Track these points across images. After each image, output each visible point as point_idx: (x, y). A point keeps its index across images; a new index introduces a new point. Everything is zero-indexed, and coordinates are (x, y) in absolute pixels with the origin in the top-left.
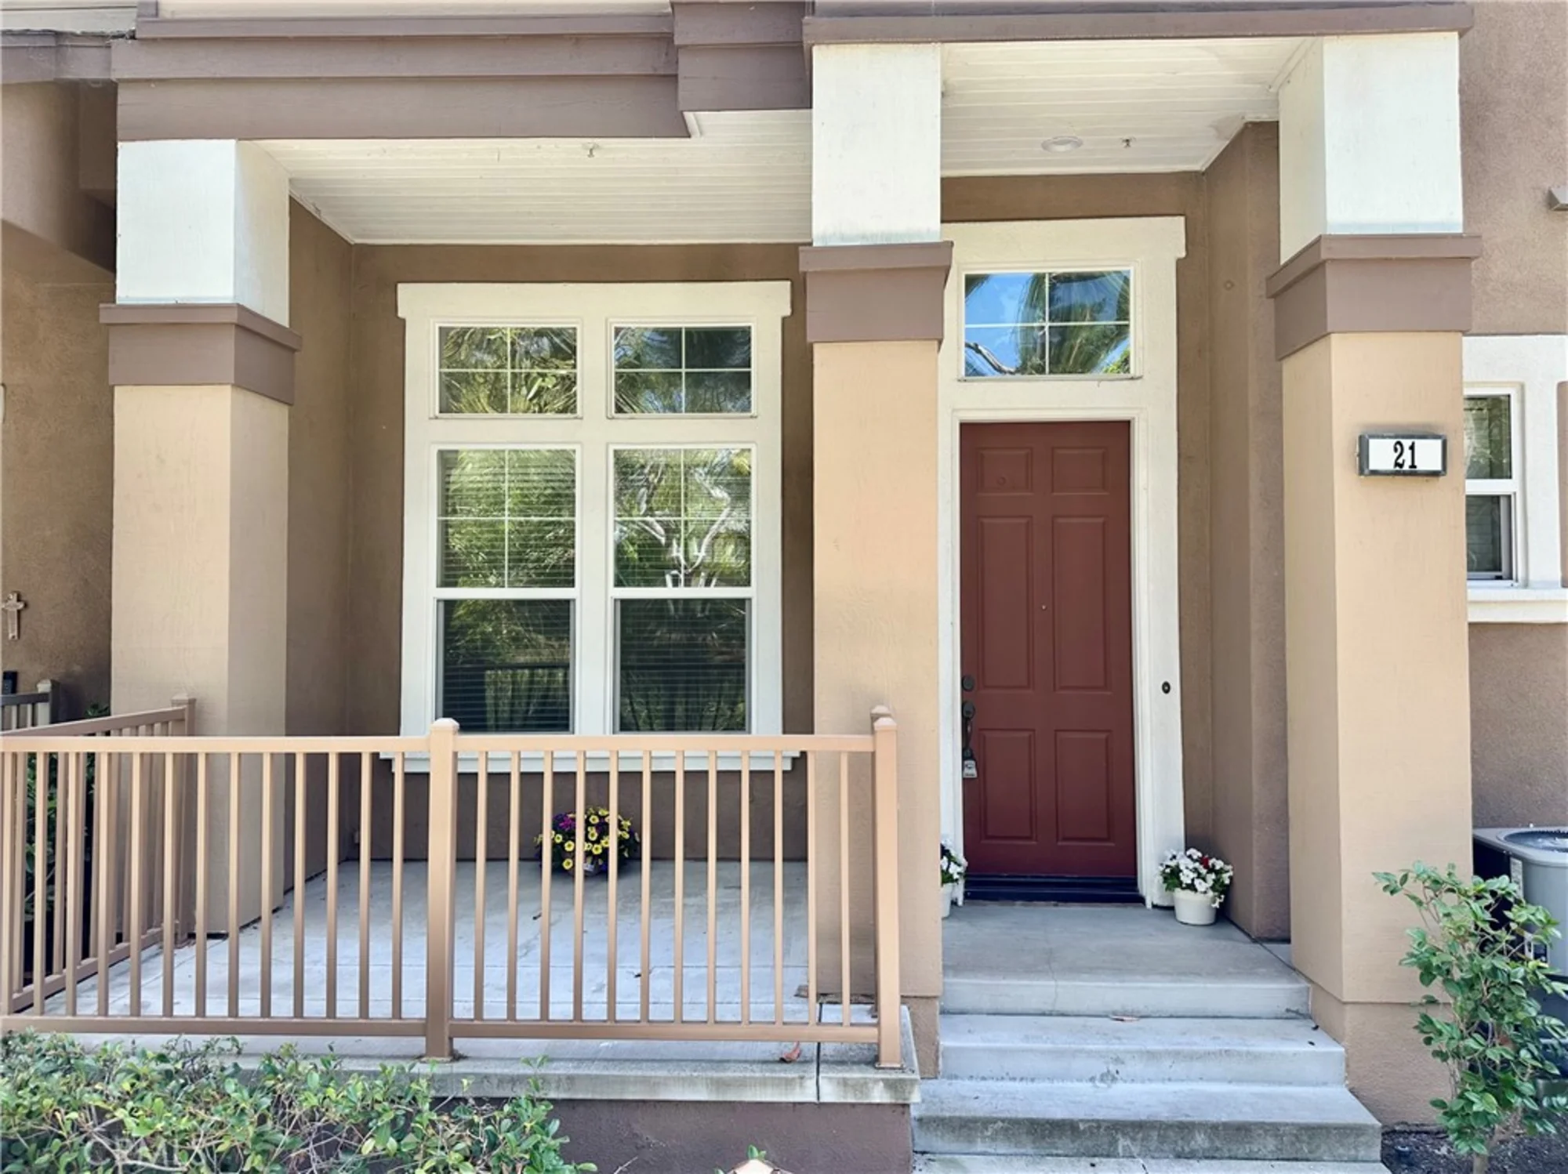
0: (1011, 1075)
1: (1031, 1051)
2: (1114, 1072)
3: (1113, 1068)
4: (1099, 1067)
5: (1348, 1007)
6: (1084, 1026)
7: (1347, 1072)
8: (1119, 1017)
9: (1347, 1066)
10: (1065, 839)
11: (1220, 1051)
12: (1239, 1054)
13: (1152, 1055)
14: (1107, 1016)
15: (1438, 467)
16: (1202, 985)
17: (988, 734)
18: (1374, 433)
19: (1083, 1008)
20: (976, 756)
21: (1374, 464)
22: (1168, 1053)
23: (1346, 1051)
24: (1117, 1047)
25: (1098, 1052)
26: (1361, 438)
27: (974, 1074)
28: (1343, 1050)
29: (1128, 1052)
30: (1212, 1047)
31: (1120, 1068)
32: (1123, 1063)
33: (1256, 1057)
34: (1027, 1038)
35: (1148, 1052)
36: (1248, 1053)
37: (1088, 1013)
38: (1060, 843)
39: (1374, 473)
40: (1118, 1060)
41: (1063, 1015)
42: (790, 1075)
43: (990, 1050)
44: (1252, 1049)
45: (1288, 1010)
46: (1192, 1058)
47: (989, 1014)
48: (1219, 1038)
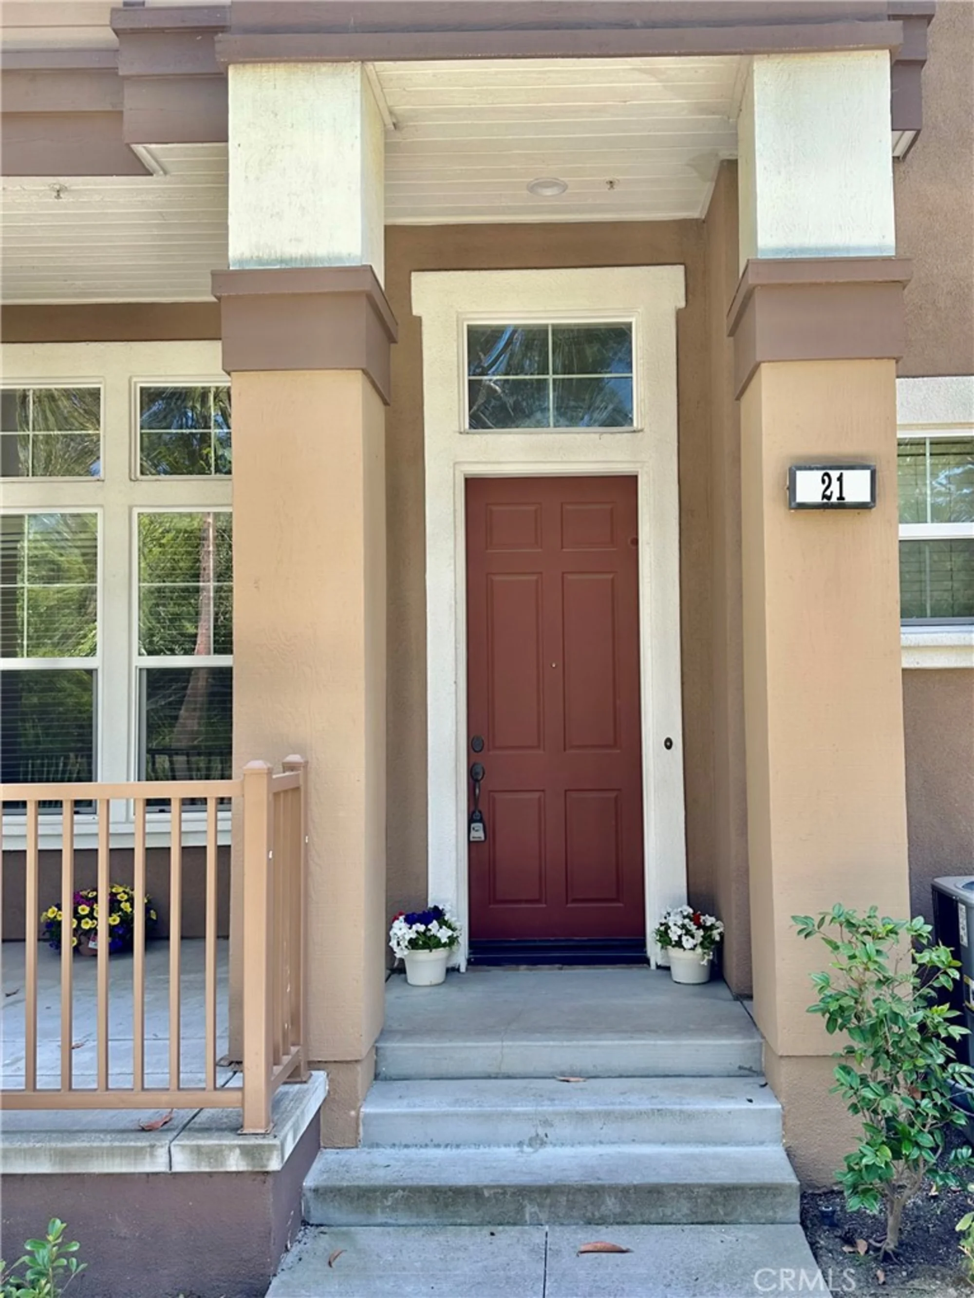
0: (436, 1142)
1: (456, 1115)
2: (543, 1135)
3: (541, 1132)
4: (527, 1131)
5: (783, 1062)
6: (526, 1088)
7: (784, 1130)
8: (565, 1077)
9: (784, 1124)
10: (575, 901)
11: (652, 1110)
12: (672, 1113)
13: (582, 1117)
14: (554, 1078)
15: (867, 498)
16: (652, 1042)
17: (498, 796)
18: (802, 464)
19: (530, 1069)
20: (485, 817)
21: (802, 497)
22: (598, 1114)
23: (783, 1108)
24: (546, 1108)
25: (525, 1114)
26: (790, 469)
27: (397, 1142)
28: (780, 1106)
29: (556, 1114)
30: (646, 1105)
31: (549, 1131)
32: (552, 1126)
33: (689, 1116)
34: (456, 1102)
35: (577, 1113)
36: (681, 1112)
37: (535, 1075)
38: (569, 905)
39: (803, 506)
40: (546, 1123)
41: (509, 1077)
42: (139, 1144)
43: (412, 1116)
44: (685, 1107)
45: (740, 1068)
46: (623, 1118)
47: (432, 1079)
48: (656, 1097)
